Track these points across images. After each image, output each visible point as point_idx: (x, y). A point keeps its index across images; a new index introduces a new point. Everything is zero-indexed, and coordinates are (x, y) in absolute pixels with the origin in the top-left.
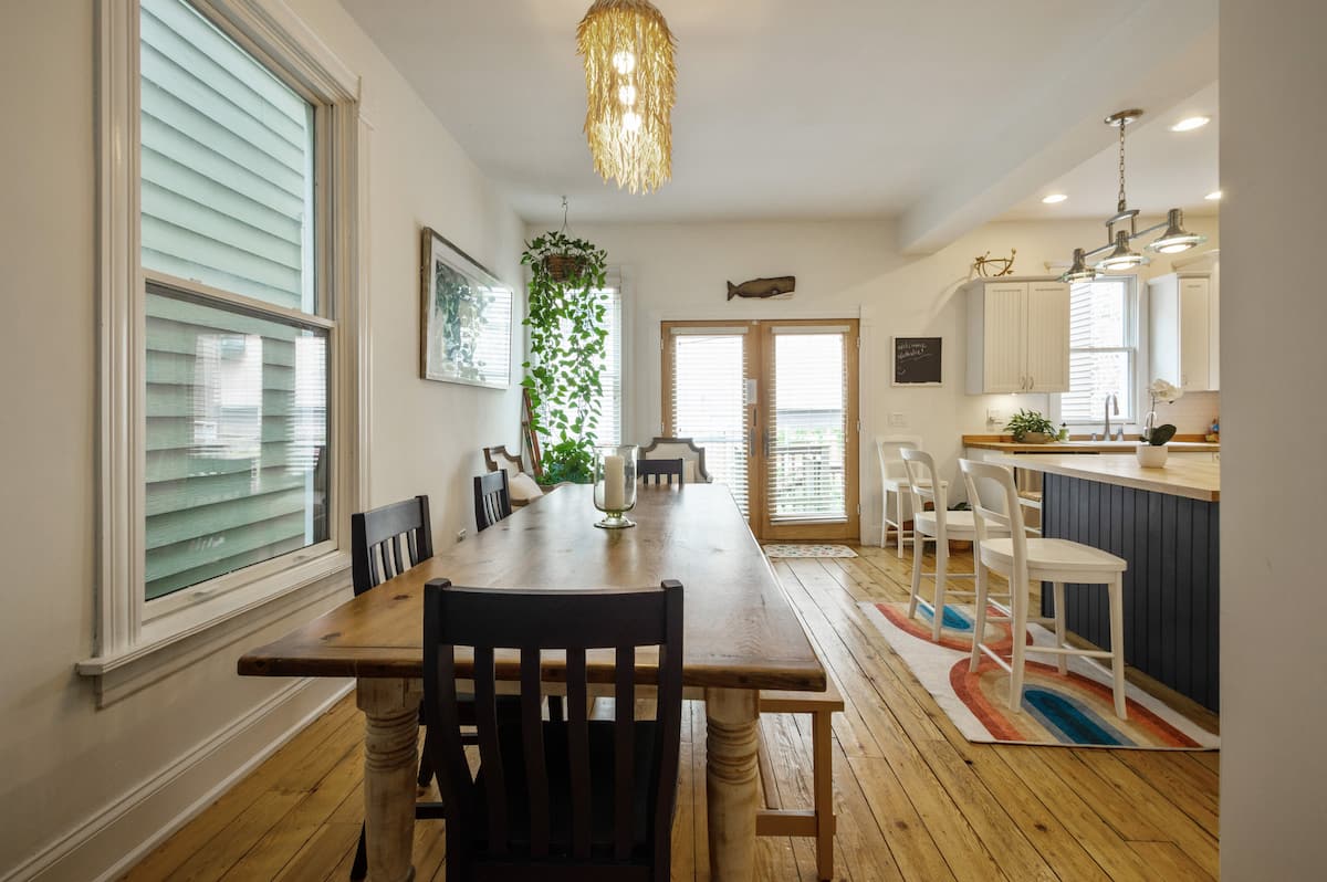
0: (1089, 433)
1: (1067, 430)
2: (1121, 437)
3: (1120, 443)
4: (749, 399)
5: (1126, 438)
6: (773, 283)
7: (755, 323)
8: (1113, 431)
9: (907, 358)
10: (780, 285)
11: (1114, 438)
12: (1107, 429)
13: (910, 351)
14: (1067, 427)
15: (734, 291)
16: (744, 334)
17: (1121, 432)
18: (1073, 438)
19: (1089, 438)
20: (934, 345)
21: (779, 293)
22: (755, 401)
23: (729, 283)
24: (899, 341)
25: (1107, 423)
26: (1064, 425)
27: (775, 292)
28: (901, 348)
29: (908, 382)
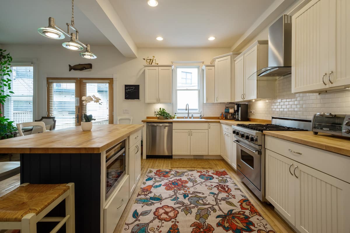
0: (183, 116)
1: (176, 115)
2: (192, 117)
3: (192, 120)
4: (77, 104)
5: (194, 118)
6: (84, 65)
7: (79, 79)
8: (190, 116)
9: (129, 91)
10: (86, 66)
11: (190, 118)
12: (188, 115)
13: (130, 89)
14: (176, 114)
15: (71, 68)
16: (75, 83)
17: (192, 116)
18: (178, 118)
19: (183, 118)
20: (137, 87)
21: (86, 69)
22: (79, 105)
23: (69, 65)
24: (126, 86)
25: (188, 113)
26: (175, 114)
27: (84, 69)
28: (126, 88)
29: (129, 99)
